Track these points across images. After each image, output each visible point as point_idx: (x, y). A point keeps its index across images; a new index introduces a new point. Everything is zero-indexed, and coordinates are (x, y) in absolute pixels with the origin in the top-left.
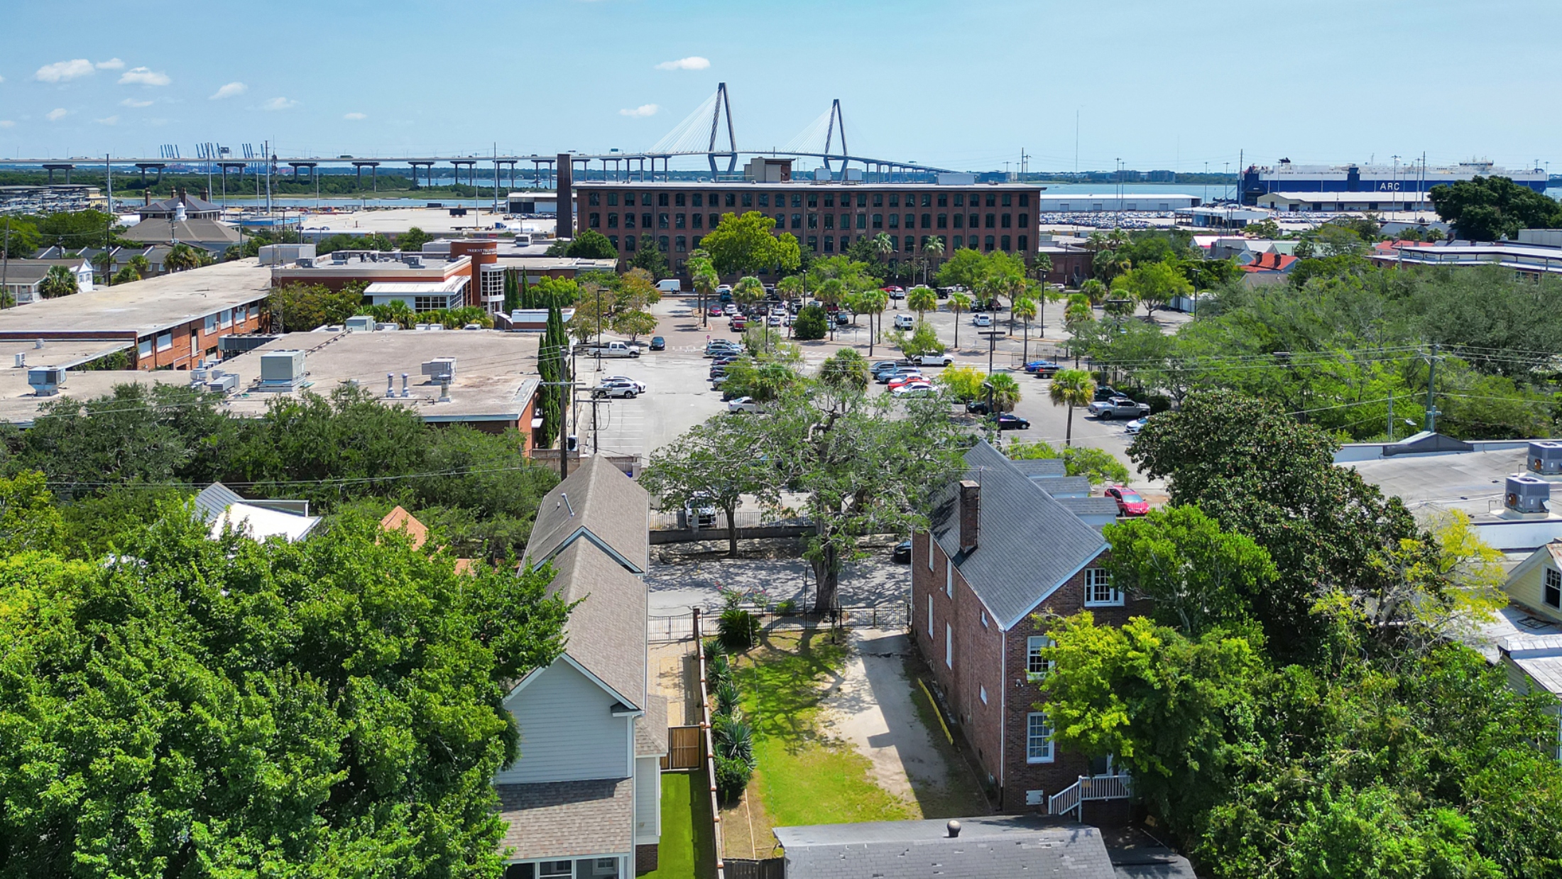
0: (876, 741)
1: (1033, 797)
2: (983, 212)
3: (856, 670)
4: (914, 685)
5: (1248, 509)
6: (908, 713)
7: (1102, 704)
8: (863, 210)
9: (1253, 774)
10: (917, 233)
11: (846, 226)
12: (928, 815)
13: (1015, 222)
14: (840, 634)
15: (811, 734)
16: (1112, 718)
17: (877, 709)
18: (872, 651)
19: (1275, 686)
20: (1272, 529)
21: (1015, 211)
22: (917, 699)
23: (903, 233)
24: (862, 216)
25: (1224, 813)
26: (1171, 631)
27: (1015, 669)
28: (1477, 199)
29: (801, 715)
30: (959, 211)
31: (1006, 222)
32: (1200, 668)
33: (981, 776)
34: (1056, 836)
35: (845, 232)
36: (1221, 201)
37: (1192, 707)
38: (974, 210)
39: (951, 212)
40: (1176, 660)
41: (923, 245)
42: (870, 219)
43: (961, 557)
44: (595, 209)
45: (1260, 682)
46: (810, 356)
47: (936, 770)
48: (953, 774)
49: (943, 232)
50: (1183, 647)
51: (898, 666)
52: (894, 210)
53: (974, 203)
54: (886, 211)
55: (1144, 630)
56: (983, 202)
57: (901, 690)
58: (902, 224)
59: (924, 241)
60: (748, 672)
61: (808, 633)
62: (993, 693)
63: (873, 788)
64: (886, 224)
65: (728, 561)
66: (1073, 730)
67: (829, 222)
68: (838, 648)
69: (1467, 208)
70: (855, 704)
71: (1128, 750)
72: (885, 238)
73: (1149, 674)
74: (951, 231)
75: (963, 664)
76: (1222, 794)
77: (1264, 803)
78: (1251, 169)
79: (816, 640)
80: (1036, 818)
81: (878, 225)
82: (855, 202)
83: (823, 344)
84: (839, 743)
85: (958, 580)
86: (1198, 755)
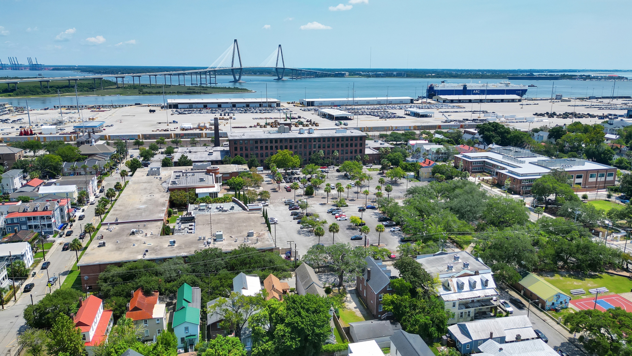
0: (355, 308)
1: (379, 316)
2: (349, 142)
3: (349, 295)
4: (359, 299)
5: (409, 277)
6: (359, 303)
7: (390, 305)
8: (315, 143)
9: (408, 312)
10: (331, 149)
11: (311, 148)
12: (366, 320)
13: (358, 145)
14: (344, 289)
15: (345, 307)
16: (391, 307)
17: (354, 303)
18: (351, 292)
19: (411, 301)
20: (412, 280)
21: (359, 142)
22: (360, 301)
23: (327, 149)
24: (315, 145)
25: (404, 317)
26: (399, 296)
27: (377, 299)
28: (488, 130)
29: (343, 304)
30: (343, 142)
31: (356, 146)
32: (402, 300)
33: (371, 313)
34: (384, 322)
35: (310, 150)
36: (421, 97)
37: (400, 305)
38: (347, 142)
39: (340, 143)
40: (399, 300)
41: (332, 153)
42: (317, 146)
43: (367, 280)
44: (236, 146)
45: (409, 301)
46: (312, 203)
47: (365, 313)
48: (367, 313)
49: (338, 149)
50: (400, 298)
51: (355, 295)
52: (324, 143)
53: (347, 140)
54: (322, 143)
55: (395, 296)
56: (349, 140)
57: (357, 300)
58: (326, 147)
59: (333, 152)
60: (332, 298)
61: (339, 289)
62: (374, 301)
63: (357, 316)
64: (322, 147)
65: (319, 274)
66: (386, 309)
67: (305, 147)
68: (344, 292)
69: (486, 133)
70: (350, 302)
71: (393, 310)
72: (322, 151)
73: (396, 302)
74: (340, 148)
75: (368, 296)
76: (404, 315)
77: (409, 316)
78: (431, 85)
79: (341, 290)
80: (380, 319)
81: (319, 147)
82: (313, 141)
83: (313, 197)
84: (350, 309)
85: (367, 284)
86: (401, 311)
